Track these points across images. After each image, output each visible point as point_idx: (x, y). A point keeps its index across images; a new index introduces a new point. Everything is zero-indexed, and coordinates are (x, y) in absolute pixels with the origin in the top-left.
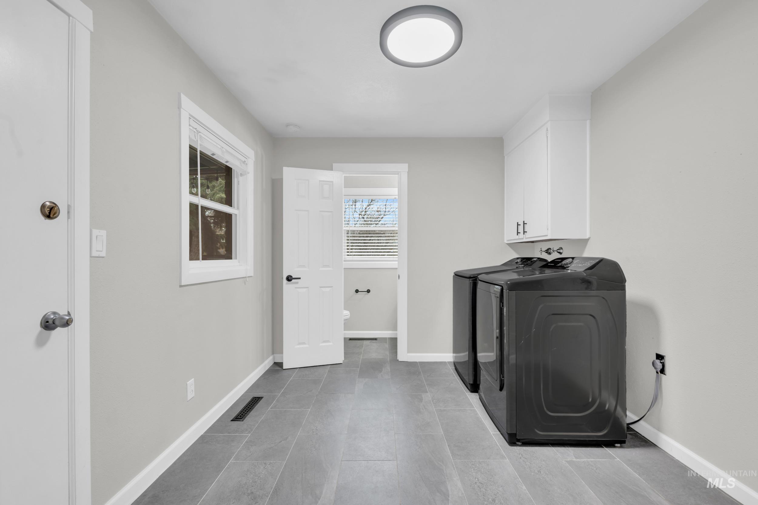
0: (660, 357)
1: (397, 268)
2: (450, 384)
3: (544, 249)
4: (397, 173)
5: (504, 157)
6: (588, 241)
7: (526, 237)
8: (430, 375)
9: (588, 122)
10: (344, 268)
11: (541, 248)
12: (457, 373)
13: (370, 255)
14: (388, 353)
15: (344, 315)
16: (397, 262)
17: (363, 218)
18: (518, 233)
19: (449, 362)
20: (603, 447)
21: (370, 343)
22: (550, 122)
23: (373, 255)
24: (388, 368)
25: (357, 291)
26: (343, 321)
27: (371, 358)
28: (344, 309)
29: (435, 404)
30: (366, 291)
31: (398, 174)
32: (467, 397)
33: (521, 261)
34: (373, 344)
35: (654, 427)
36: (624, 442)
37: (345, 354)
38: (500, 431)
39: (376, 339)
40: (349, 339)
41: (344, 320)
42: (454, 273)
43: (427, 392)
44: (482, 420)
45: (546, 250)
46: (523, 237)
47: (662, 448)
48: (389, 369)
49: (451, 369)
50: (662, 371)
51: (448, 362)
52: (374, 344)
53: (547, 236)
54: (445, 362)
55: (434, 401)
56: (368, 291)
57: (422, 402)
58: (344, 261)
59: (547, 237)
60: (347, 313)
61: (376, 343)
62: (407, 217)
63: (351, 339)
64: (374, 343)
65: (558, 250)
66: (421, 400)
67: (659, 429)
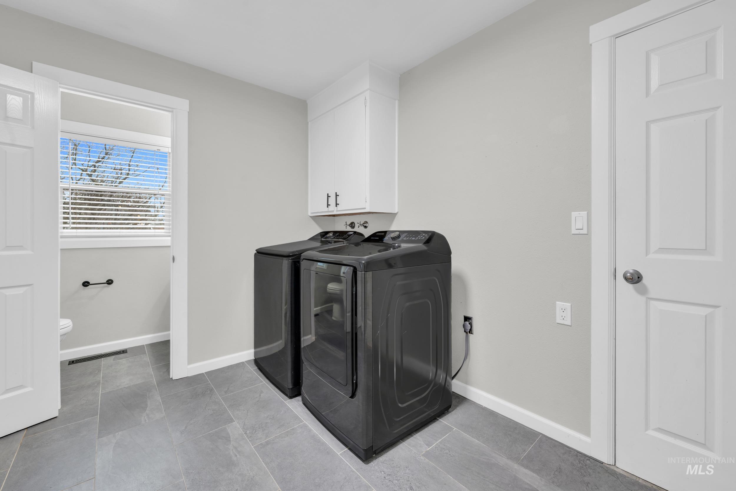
0: (467, 319)
1: (169, 246)
2: (260, 395)
3: (348, 223)
4: (170, 110)
5: (308, 122)
6: (396, 216)
7: (338, 210)
8: (228, 389)
9: (397, 102)
10: (61, 249)
11: (346, 222)
12: (263, 376)
13: (117, 228)
14: (150, 370)
15: (61, 327)
16: (170, 238)
17: (90, 175)
18: (328, 205)
19: (248, 362)
20: (438, 420)
21: (114, 360)
22: (369, 91)
23: (108, 228)
24: (157, 397)
25: (86, 284)
26: (59, 336)
27: (120, 387)
28: (61, 318)
29: (251, 437)
30: (105, 282)
31: (172, 112)
32: (289, 409)
33: (334, 234)
34: (120, 361)
35: (462, 382)
36: (450, 407)
37: (64, 393)
38: (346, 446)
39: (124, 352)
40: (69, 362)
41: (61, 336)
42: (256, 250)
43: (232, 421)
44: (320, 438)
45: (350, 224)
46: (333, 210)
47: (472, 400)
48: (159, 398)
49: (253, 370)
50: (471, 331)
51: (246, 362)
52: (123, 362)
53: (365, 208)
54: (243, 363)
55: (248, 432)
56: (110, 282)
57: (230, 441)
58: (62, 237)
59: (365, 210)
60: (66, 324)
61: (127, 357)
62: (187, 175)
63: (73, 362)
64: (121, 359)
65: (363, 224)
66: (227, 439)
67: (467, 382)
